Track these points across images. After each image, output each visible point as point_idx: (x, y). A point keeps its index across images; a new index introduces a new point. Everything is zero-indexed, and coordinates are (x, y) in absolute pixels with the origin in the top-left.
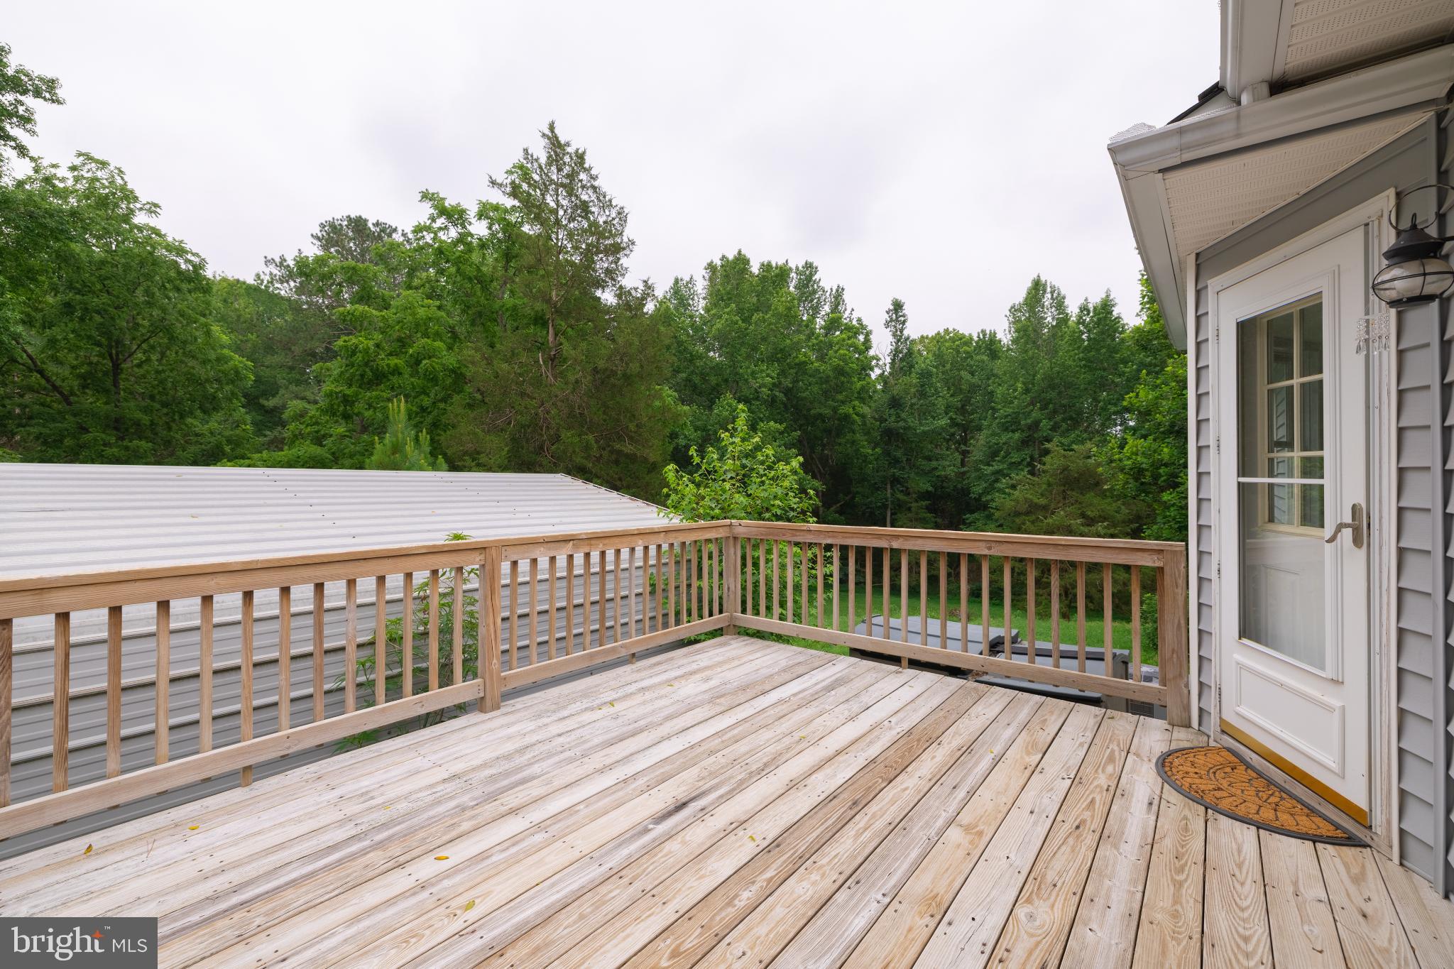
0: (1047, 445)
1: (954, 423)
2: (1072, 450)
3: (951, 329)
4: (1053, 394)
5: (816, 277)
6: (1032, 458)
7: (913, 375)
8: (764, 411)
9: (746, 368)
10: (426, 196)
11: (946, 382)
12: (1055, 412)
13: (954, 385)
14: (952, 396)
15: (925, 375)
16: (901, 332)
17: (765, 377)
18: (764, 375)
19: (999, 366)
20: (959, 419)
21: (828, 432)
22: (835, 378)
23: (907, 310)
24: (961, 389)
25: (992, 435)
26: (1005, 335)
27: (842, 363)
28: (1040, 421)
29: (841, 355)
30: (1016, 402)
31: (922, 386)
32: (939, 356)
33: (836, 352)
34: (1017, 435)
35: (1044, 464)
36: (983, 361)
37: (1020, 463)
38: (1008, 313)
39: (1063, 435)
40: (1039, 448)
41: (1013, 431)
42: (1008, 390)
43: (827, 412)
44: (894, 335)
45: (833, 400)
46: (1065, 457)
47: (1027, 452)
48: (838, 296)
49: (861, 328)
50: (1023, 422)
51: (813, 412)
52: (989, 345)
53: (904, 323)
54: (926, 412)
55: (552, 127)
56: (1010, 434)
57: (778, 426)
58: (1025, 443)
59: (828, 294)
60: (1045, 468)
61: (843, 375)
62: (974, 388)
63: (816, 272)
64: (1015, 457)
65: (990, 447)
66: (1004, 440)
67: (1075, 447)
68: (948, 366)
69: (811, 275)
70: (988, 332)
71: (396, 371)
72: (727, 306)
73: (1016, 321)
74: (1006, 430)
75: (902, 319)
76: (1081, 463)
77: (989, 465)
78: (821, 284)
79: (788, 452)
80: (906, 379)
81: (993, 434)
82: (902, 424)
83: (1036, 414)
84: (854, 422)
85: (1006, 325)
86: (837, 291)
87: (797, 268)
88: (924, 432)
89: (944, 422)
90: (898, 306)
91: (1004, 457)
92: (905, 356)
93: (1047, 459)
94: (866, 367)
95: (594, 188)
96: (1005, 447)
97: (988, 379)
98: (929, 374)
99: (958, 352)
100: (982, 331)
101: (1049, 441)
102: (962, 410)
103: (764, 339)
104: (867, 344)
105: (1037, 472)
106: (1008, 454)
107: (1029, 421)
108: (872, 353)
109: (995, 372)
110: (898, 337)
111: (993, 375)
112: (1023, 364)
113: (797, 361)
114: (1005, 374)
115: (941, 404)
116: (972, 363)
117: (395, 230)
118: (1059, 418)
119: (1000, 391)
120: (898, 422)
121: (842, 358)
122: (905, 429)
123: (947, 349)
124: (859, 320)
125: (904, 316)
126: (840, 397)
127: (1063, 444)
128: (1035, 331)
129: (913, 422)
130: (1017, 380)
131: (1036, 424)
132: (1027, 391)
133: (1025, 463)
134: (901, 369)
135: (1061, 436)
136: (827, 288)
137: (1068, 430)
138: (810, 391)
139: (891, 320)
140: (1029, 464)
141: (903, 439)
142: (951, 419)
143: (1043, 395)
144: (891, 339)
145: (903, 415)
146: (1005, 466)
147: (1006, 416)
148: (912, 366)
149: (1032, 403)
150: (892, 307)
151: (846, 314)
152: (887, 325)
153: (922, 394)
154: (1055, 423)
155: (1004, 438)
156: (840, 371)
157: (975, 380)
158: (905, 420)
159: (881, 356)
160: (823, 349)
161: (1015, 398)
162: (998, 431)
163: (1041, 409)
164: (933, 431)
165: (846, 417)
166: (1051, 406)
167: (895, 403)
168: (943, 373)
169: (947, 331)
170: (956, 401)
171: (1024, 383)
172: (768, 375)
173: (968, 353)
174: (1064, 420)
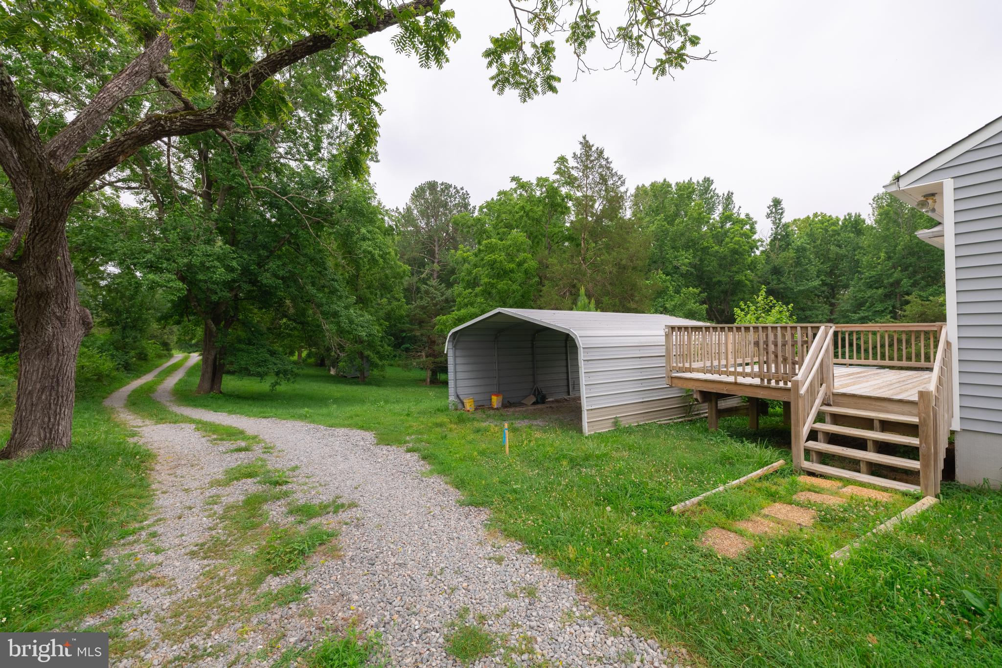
0: (907, 297)
1: (824, 284)
2: (929, 301)
3: (819, 213)
4: (913, 260)
5: (713, 187)
6: (894, 307)
7: (791, 251)
8: (682, 281)
9: (670, 254)
10: (514, 179)
11: (817, 254)
12: (915, 272)
13: (823, 256)
14: (822, 263)
15: (801, 250)
16: (780, 219)
17: (685, 259)
18: (683, 258)
19: (865, 241)
20: (828, 280)
21: (725, 292)
22: (731, 256)
23: (784, 204)
24: (829, 258)
25: (858, 291)
26: (869, 217)
27: (737, 247)
28: (902, 280)
29: (736, 241)
30: (879, 267)
31: (797, 258)
32: (811, 235)
33: (732, 239)
34: (880, 291)
35: (905, 311)
36: (850, 237)
37: (883, 311)
38: (872, 202)
39: (922, 289)
40: (900, 300)
41: (877, 288)
42: (873, 258)
43: (724, 279)
44: (774, 223)
45: (729, 271)
46: (922, 305)
47: (889, 303)
48: (729, 197)
49: (749, 220)
50: (885, 281)
51: (714, 280)
52: (855, 225)
53: (782, 213)
54: (801, 276)
55: (584, 138)
56: (875, 290)
57: (695, 290)
58: (887, 296)
59: (721, 198)
60: (905, 313)
61: (737, 254)
62: (840, 258)
63: (712, 184)
64: (879, 307)
65: (856, 300)
66: (869, 294)
67: (931, 298)
68: (819, 242)
69: (709, 186)
70: (853, 215)
71: (512, 271)
72: (658, 215)
73: (880, 207)
74: (871, 287)
75: (780, 211)
76: (937, 310)
77: (855, 313)
78: (716, 192)
79: (701, 306)
80: (785, 254)
81: (860, 291)
82: (782, 286)
83: (897, 275)
84: (746, 285)
85: (870, 211)
86: (728, 195)
87: (698, 182)
88: (800, 291)
89: (817, 283)
90: (777, 203)
91: (869, 307)
92: (782, 238)
93: (908, 307)
94: (753, 246)
95: (608, 168)
96: (870, 300)
97: (855, 250)
98: (804, 249)
99: (827, 231)
100: (848, 214)
101: (908, 294)
102: (831, 273)
103: (682, 234)
104: (753, 230)
105: (898, 317)
106: (872, 305)
107: (891, 280)
108: (756, 237)
109: (861, 245)
110: (777, 223)
111: (859, 248)
112: (885, 239)
113: (702, 246)
114: (869, 246)
115: (813, 270)
116: (839, 238)
117: (451, 186)
118: (919, 277)
119: (865, 260)
120: (779, 284)
121: (737, 243)
122: (784, 289)
123: (817, 229)
124: (747, 215)
125: (782, 209)
126: (734, 269)
127: (920, 296)
128: (896, 213)
129: (791, 284)
130: (879, 250)
131: (897, 283)
132: (889, 258)
133: (888, 311)
134: (780, 246)
135: (920, 290)
136: (720, 194)
137: (926, 286)
138: (712, 265)
139: (772, 213)
140: (891, 312)
141: (782, 296)
142: (822, 280)
143: (904, 260)
144: (771, 225)
145: (783, 279)
146: (870, 313)
147: (871, 277)
148: (788, 244)
149: (894, 267)
150: (772, 204)
151: (735, 211)
152: (768, 216)
153: (798, 263)
154: (915, 281)
155: (869, 293)
156: (735, 252)
157: (843, 251)
158: (784, 283)
159: (764, 239)
160: (720, 237)
161: (879, 264)
162: (863, 288)
163: (902, 271)
164: (808, 290)
165: (739, 283)
166: (911, 268)
167: (776, 271)
168: (814, 247)
169: (816, 215)
170: (826, 267)
171: (886, 253)
172: (686, 258)
173: (836, 231)
174: (923, 278)
